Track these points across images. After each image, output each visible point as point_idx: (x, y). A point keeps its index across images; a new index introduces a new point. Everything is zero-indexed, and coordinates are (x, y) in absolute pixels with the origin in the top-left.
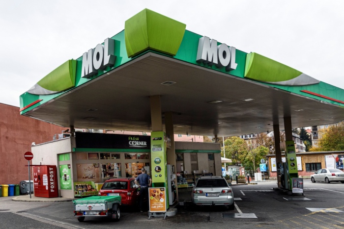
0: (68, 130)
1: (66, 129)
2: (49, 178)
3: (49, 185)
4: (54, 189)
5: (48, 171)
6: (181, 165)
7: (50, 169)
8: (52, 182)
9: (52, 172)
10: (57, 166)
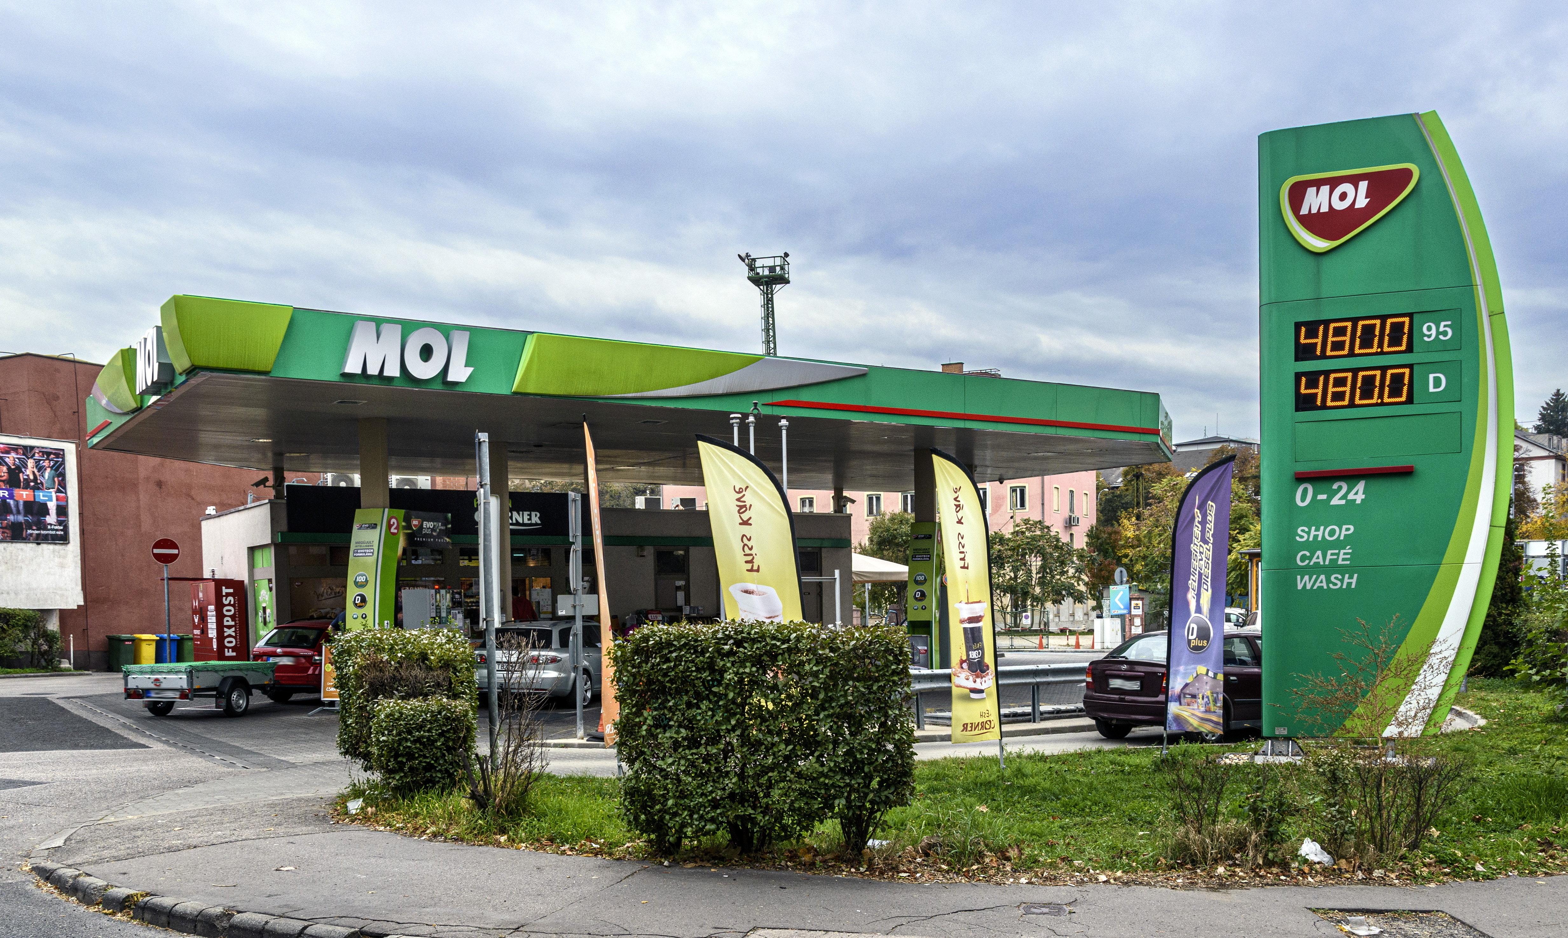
0: (266, 479)
1: (261, 475)
2: (220, 617)
3: (221, 637)
4: (234, 649)
5: (219, 596)
6: (678, 588)
7: (225, 590)
8: (229, 627)
9: (231, 598)
10: (246, 581)
